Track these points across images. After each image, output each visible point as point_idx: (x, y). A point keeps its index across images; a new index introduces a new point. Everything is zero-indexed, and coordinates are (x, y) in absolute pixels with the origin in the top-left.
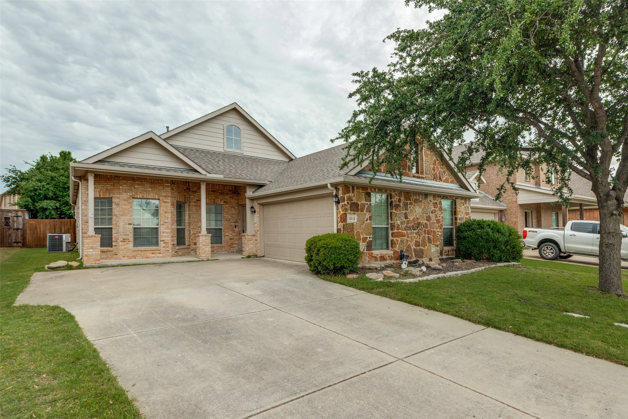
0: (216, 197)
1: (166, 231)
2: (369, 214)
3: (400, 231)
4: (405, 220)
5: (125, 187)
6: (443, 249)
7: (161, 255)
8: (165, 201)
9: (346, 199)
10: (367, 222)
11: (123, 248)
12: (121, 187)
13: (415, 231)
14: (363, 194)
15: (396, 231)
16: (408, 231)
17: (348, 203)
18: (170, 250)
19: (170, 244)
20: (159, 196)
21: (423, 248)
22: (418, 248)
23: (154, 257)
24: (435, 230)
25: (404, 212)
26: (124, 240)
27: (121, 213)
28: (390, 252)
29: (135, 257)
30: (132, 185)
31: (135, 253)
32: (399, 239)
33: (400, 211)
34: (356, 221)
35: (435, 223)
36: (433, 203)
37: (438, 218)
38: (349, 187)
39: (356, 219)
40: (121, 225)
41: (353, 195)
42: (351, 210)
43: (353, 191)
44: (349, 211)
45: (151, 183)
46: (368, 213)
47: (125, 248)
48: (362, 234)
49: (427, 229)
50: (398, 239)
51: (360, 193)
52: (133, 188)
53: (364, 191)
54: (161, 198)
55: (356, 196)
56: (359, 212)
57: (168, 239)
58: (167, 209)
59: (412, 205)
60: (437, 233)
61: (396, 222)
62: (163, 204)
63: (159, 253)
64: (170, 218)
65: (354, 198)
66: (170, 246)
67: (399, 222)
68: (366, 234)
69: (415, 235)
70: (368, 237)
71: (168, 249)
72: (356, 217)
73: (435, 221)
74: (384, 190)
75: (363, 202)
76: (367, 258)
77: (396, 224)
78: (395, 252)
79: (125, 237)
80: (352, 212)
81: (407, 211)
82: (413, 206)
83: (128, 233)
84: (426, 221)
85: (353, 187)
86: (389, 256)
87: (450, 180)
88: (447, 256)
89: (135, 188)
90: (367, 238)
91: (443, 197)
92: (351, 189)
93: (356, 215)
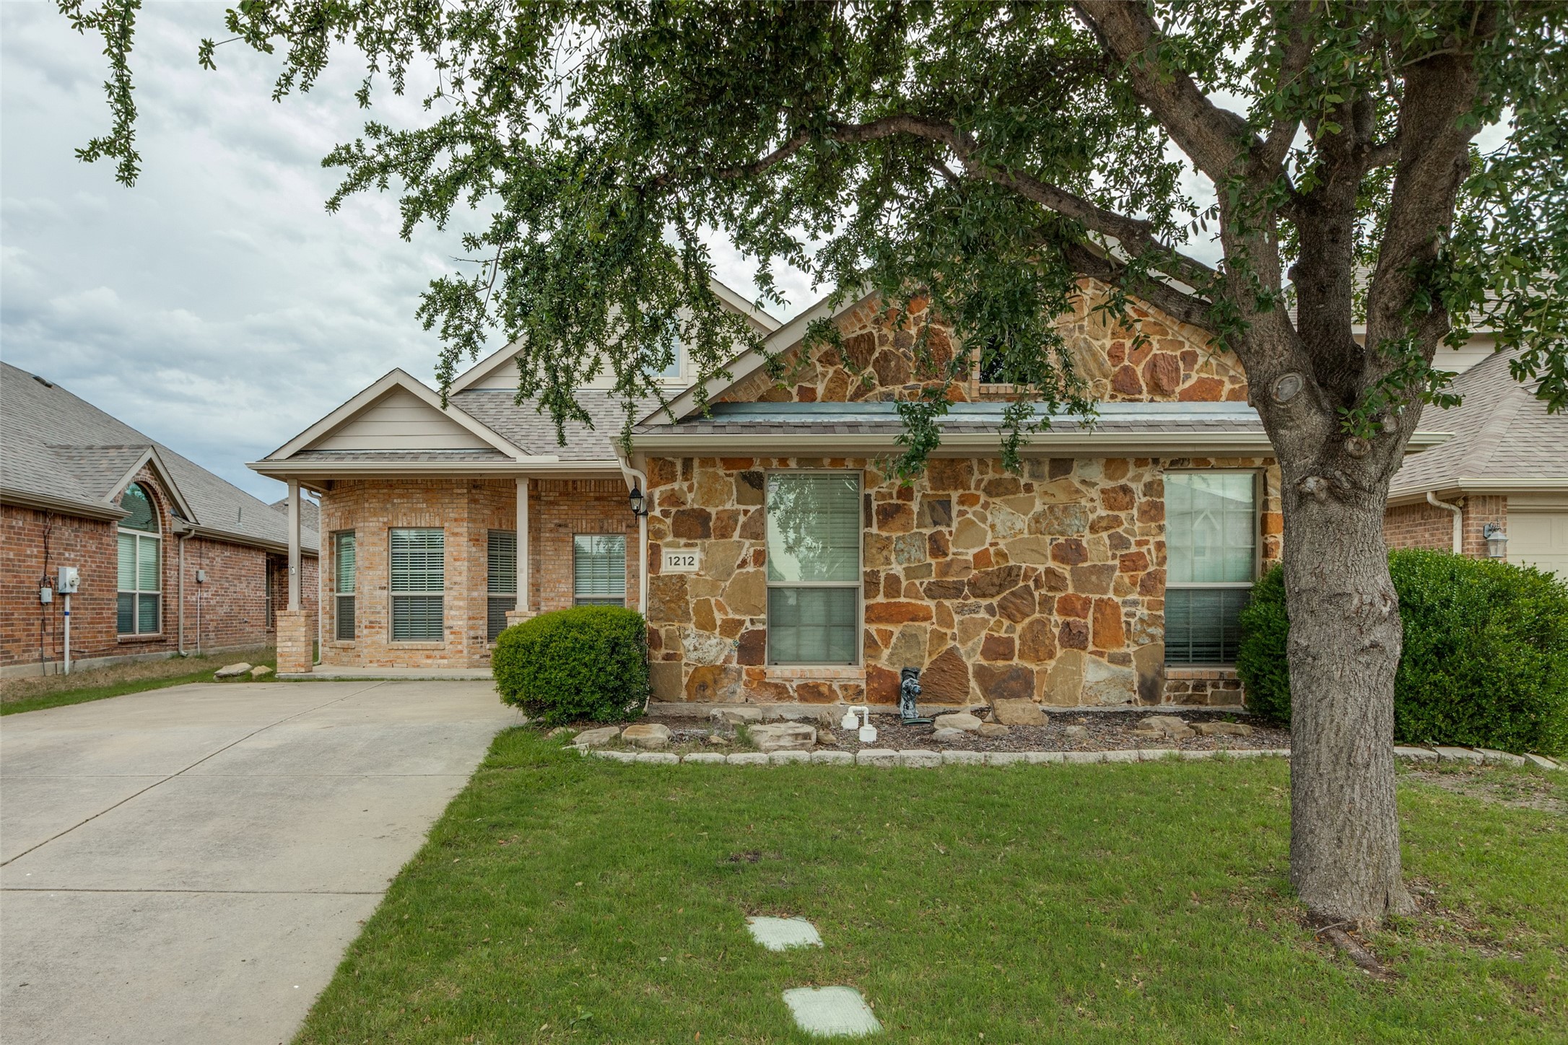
0: (607, 515)
1: (456, 603)
2: (752, 545)
3: (902, 600)
4: (929, 560)
5: (374, 504)
6: (1160, 674)
7: (445, 661)
8: (456, 530)
9: (657, 501)
10: (744, 570)
11: (369, 641)
12: (366, 505)
13: (984, 602)
14: (732, 480)
15: (880, 599)
16: (947, 603)
17: (666, 514)
18: (465, 652)
19: (464, 636)
20: (442, 520)
21: (1034, 667)
22: (1000, 663)
23: (430, 666)
24: (1111, 595)
25: (927, 532)
26: (371, 625)
27: (367, 564)
28: (854, 674)
29: (392, 663)
30: (388, 499)
31: (392, 655)
32: (896, 630)
33: (906, 527)
34: (696, 567)
35: (1113, 568)
36: (1103, 491)
37: (1133, 549)
38: (673, 464)
39: (696, 562)
40: (366, 589)
41: (685, 486)
42: (676, 535)
43: (684, 473)
44: (670, 538)
45: (427, 490)
46: (747, 543)
47: (373, 643)
48: (721, 608)
49: (1058, 595)
50: (890, 627)
51: (716, 477)
52: (389, 506)
53: (735, 472)
54: (446, 525)
55: (700, 486)
56: (713, 540)
57: (460, 623)
58: (460, 552)
59: (972, 505)
60: (1124, 610)
61: (881, 568)
62: (451, 539)
63: (442, 658)
64: (465, 574)
65: (690, 497)
66: (465, 641)
67: (897, 569)
68: (736, 610)
69: (983, 614)
70: (747, 618)
71: (460, 647)
72: (697, 554)
73: (1117, 562)
74: (827, 461)
75: (728, 506)
76: (741, 690)
77: (882, 575)
78: (873, 675)
79: (372, 619)
80: (683, 541)
81: (944, 529)
82: (978, 508)
83: (379, 608)
84: (1051, 564)
85: (687, 463)
86: (845, 688)
87: (1228, 386)
88: (1185, 702)
89: (393, 504)
90: (742, 623)
91: (1172, 463)
92: (679, 468)
93: (697, 550)
